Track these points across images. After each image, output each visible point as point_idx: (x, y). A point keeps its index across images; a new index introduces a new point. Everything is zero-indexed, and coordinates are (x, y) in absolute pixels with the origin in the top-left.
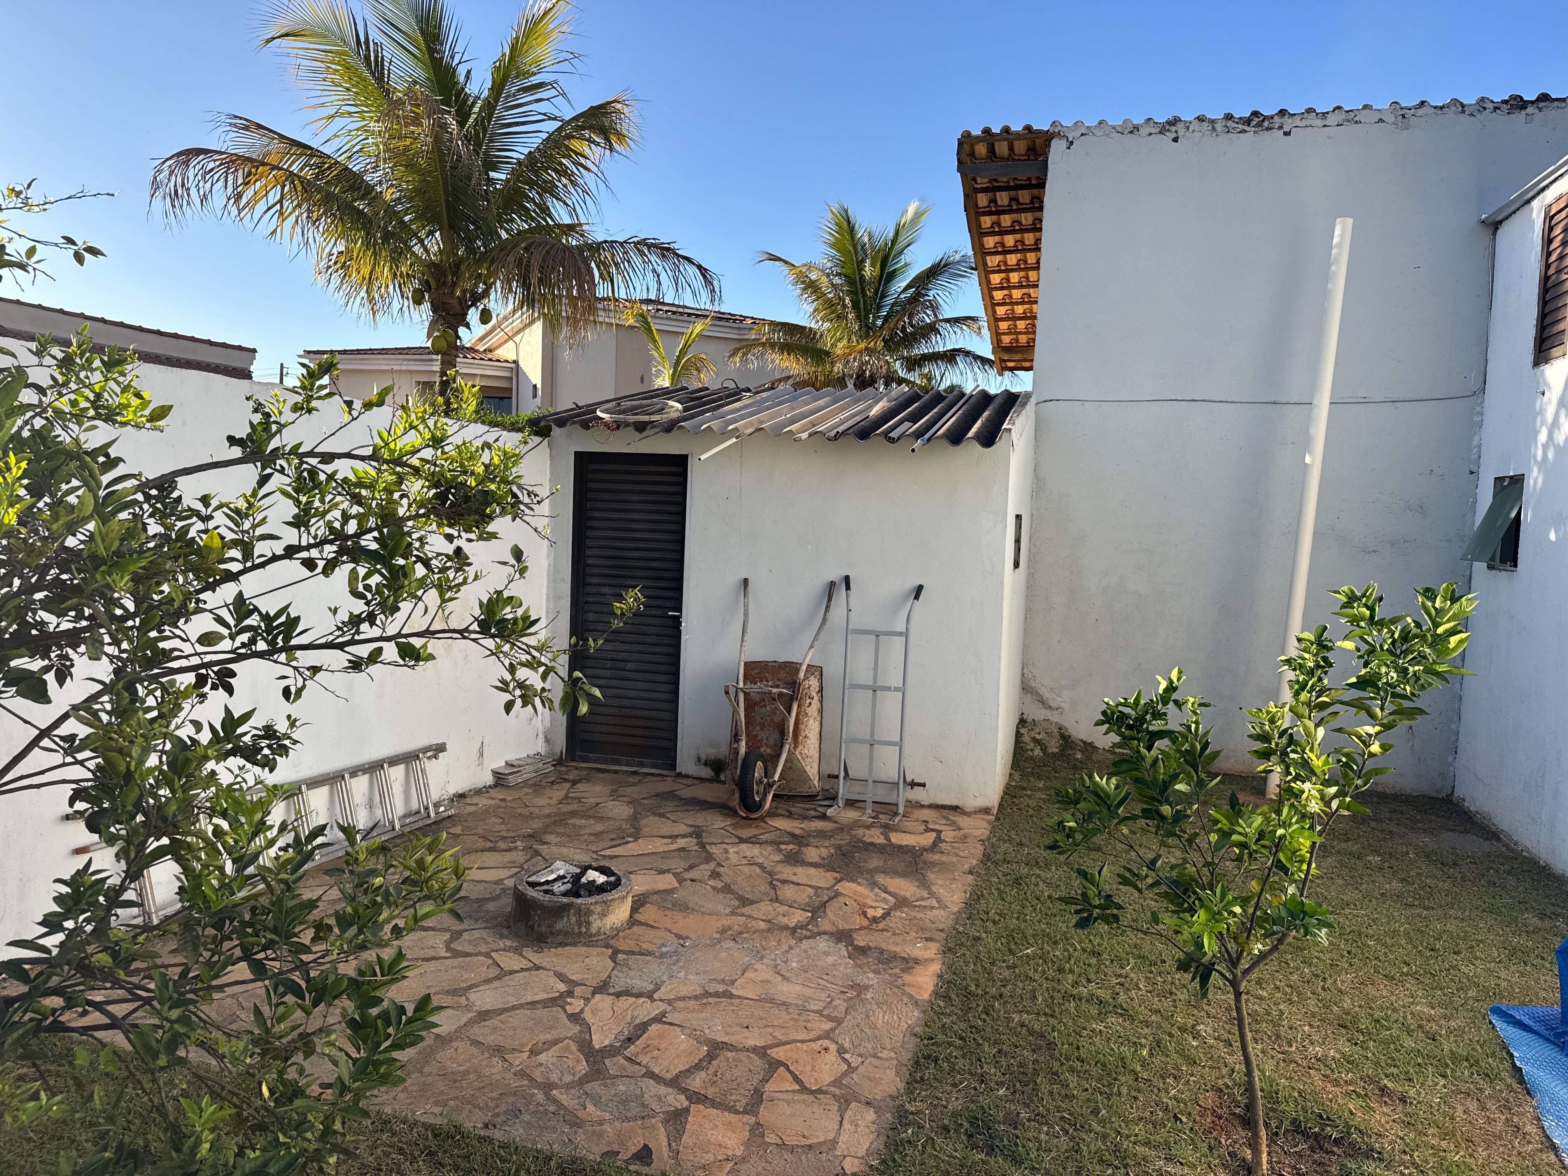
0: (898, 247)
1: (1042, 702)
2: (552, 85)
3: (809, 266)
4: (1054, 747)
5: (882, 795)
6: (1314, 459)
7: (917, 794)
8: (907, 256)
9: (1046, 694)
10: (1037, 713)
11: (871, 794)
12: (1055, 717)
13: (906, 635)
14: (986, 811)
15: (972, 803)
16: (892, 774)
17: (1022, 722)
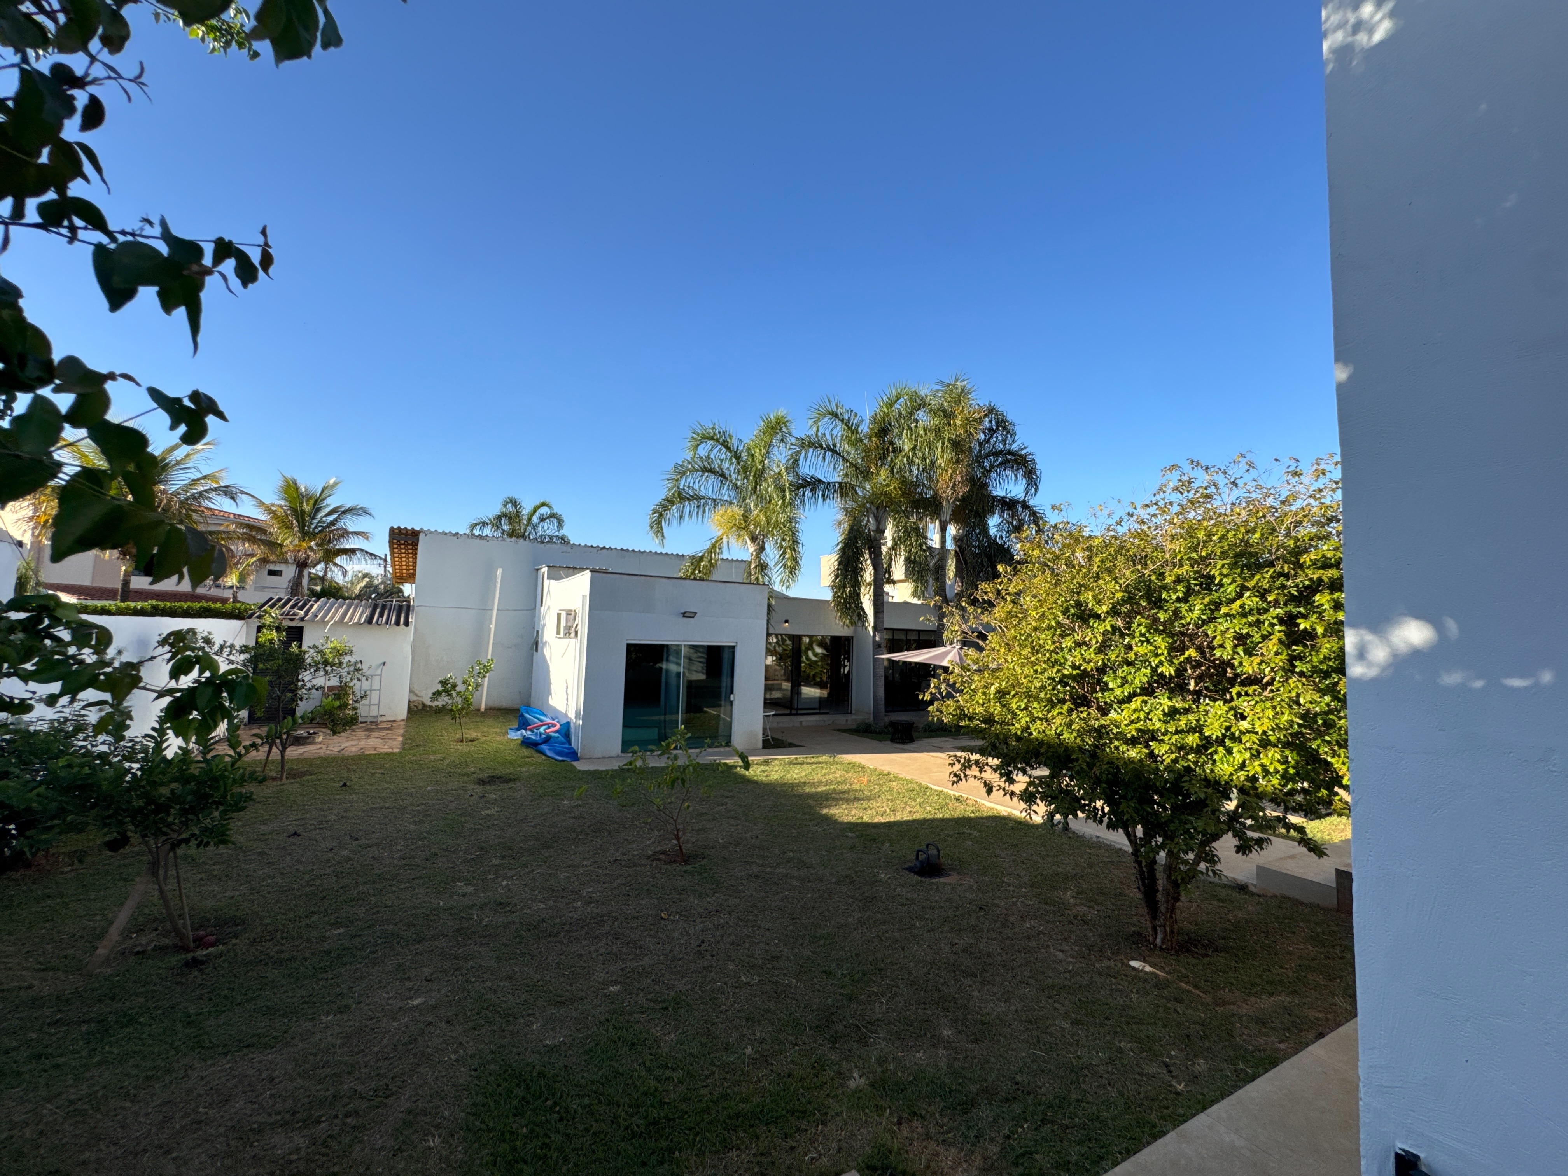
0: (323, 497)
1: (417, 695)
2: (195, 468)
3: (273, 505)
4: (420, 707)
5: (372, 720)
6: (493, 626)
7: (384, 719)
8: (328, 501)
9: (417, 692)
10: (414, 698)
11: (369, 720)
12: (421, 699)
13: (381, 675)
14: (403, 720)
15: (400, 718)
16: (376, 714)
17: (409, 701)
